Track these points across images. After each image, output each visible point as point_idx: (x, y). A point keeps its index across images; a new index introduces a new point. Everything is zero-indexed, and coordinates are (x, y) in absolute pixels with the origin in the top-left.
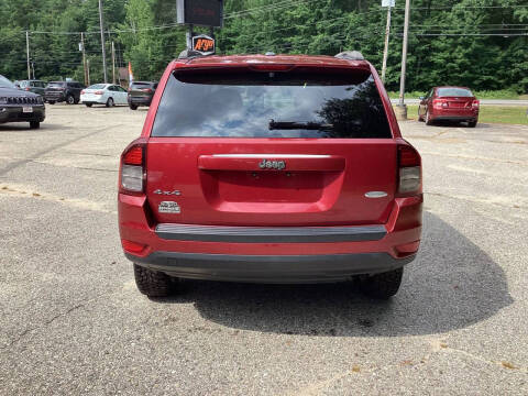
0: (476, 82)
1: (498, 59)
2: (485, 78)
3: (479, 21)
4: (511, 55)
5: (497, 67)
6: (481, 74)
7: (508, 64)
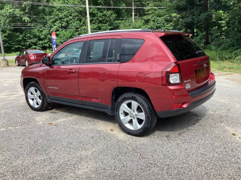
0: (13, 49)
1: (20, 38)
2: (17, 47)
3: (8, 21)
4: (25, 36)
5: (20, 41)
6: (14, 45)
7: (25, 40)
